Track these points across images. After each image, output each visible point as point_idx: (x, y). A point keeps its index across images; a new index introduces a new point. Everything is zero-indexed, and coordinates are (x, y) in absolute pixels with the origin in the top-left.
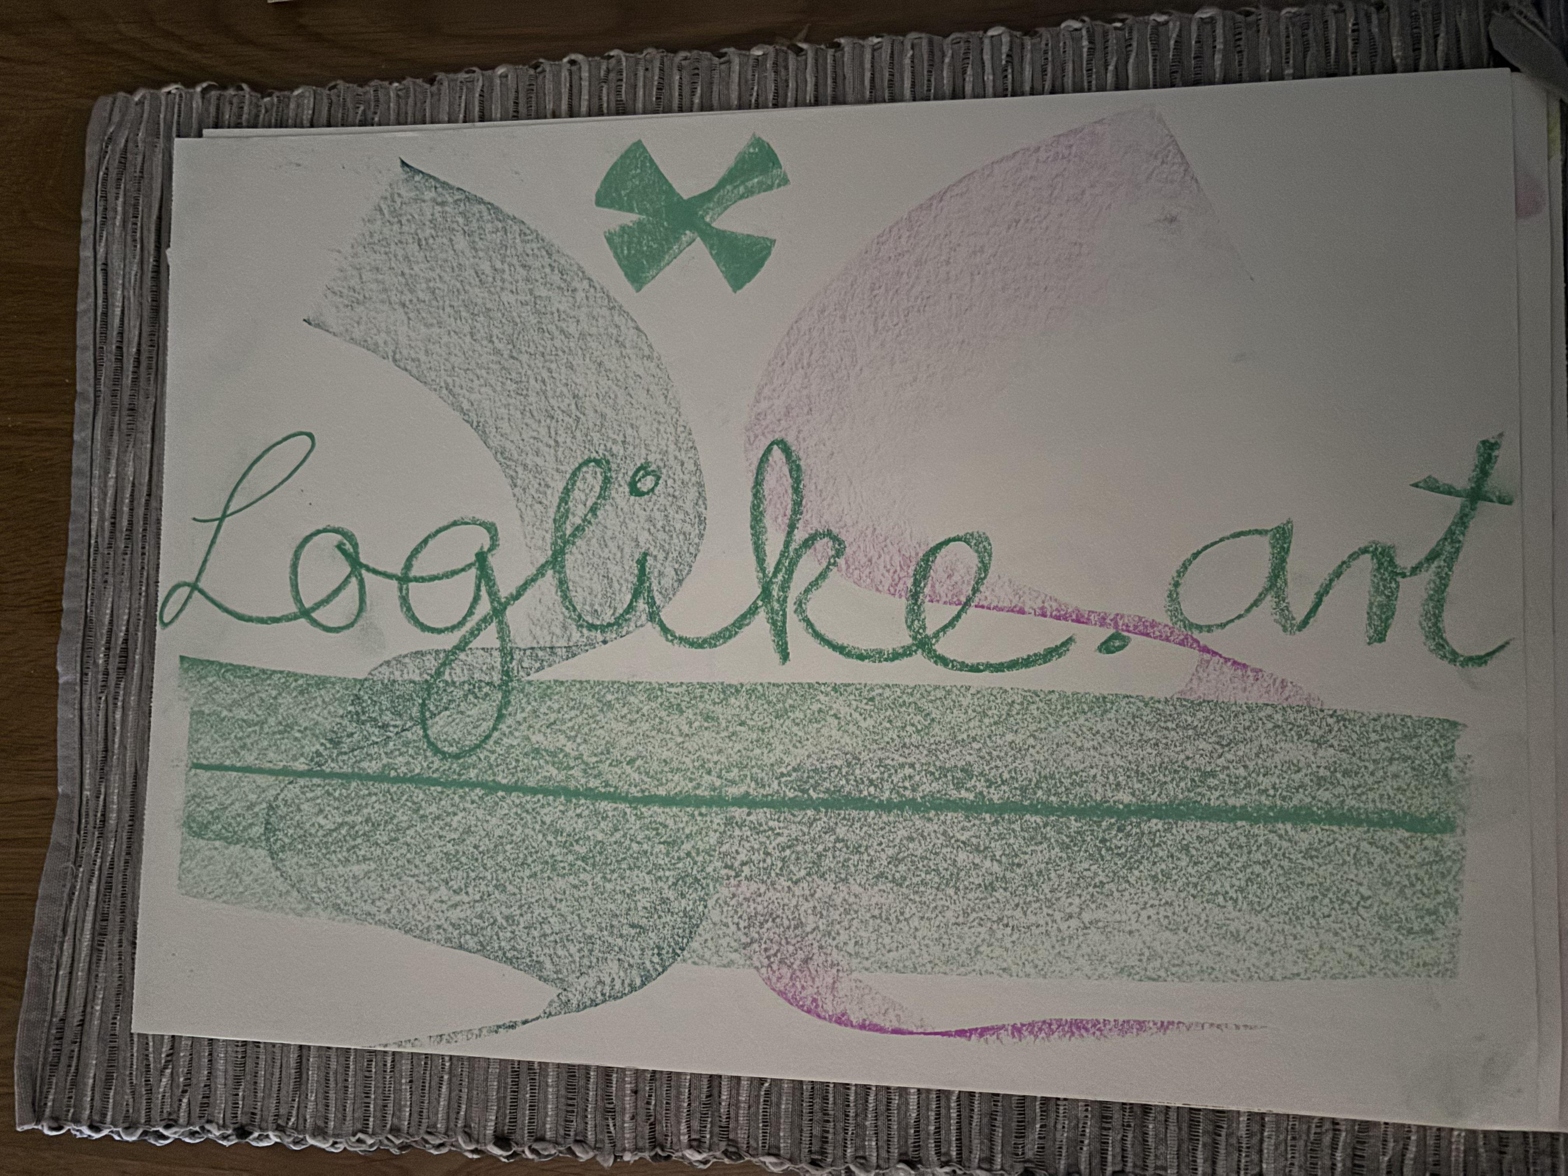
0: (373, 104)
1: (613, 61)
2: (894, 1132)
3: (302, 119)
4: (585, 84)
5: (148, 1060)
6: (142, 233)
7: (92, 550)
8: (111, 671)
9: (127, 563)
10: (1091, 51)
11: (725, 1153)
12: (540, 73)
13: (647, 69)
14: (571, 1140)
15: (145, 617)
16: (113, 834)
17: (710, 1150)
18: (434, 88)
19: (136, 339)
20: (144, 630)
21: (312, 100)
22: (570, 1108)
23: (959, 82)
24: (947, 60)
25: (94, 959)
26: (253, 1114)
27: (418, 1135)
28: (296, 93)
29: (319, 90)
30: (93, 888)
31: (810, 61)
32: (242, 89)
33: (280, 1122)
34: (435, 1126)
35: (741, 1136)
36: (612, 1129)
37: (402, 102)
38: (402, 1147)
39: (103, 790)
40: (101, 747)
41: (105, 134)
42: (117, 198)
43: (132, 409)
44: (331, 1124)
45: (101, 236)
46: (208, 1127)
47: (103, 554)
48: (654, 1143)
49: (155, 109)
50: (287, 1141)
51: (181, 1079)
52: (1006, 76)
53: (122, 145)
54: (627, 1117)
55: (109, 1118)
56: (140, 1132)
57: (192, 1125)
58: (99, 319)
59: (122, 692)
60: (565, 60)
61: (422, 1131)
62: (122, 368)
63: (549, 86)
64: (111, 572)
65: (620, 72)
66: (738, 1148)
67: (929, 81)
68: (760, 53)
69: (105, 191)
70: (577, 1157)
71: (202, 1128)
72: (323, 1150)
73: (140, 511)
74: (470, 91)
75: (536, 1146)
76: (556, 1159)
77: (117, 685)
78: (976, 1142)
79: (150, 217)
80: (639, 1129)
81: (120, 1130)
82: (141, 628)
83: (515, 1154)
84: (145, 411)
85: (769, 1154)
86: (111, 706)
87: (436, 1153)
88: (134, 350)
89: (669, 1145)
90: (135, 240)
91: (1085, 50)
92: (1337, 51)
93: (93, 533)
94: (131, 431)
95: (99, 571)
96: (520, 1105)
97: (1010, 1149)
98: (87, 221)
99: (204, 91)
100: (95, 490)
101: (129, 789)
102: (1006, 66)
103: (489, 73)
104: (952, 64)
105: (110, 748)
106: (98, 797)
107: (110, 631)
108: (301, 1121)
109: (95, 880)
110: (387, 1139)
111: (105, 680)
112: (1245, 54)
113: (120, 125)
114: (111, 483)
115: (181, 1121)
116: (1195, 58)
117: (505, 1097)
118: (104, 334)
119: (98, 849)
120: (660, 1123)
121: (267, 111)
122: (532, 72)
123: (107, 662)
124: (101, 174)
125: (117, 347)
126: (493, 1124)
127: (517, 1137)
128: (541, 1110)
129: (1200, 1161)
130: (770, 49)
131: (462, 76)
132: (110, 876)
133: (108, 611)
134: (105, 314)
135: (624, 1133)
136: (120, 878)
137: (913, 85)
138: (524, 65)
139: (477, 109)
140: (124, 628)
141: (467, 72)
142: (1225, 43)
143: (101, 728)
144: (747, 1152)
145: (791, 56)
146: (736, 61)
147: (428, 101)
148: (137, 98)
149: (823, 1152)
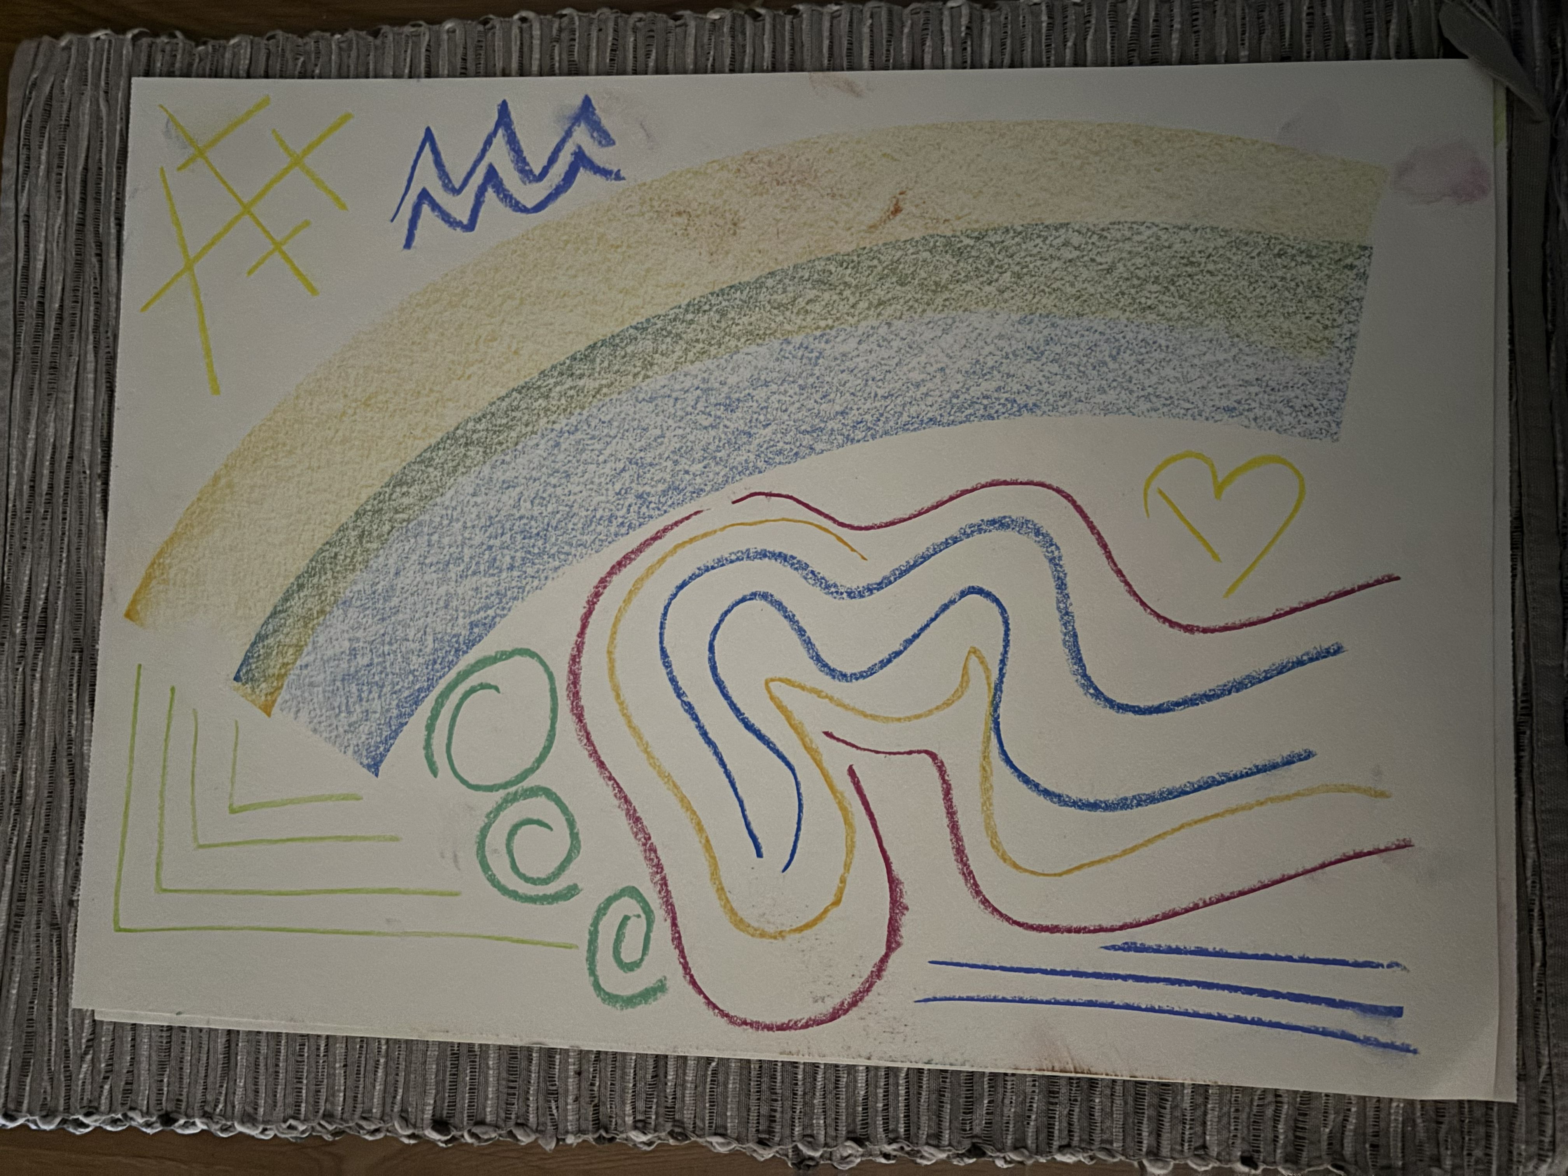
0: (313, 56)
1: (565, 20)
2: (843, 1111)
3: (238, 70)
4: (536, 42)
5: (67, 1045)
6: (67, 184)
7: (9, 514)
8: (28, 642)
9: (47, 528)
10: (1050, 26)
11: (671, 1134)
12: (490, 29)
13: (600, 30)
14: (512, 1122)
15: (66, 585)
16: (30, 811)
17: (655, 1131)
18: (378, 42)
19: (59, 295)
20: (65, 598)
21: (249, 50)
22: (512, 1091)
23: (918, 52)
24: (906, 30)
25: (11, 941)
26: (178, 1100)
27: (352, 1120)
28: (232, 42)
29: (257, 39)
30: (10, 867)
31: (768, 27)
32: (175, 37)
33: (207, 1109)
34: (370, 1111)
35: (687, 1116)
36: (555, 1111)
37: (345, 55)
38: (335, 1134)
39: (20, 765)
40: (18, 720)
41: (28, 79)
42: (41, 147)
43: (54, 368)
44: (261, 1111)
45: (23, 187)
46: (131, 1114)
47: (21, 519)
48: (598, 1125)
49: (83, 54)
50: (215, 1128)
51: (103, 1065)
52: (965, 49)
53: (47, 89)
54: (570, 1099)
55: (25, 1106)
56: (58, 1120)
57: (115, 1112)
58: (19, 272)
59: (40, 663)
60: (516, 17)
61: (356, 1116)
62: (43, 324)
63: (498, 43)
64: (29, 538)
65: (573, 32)
66: (684, 1128)
67: (888, 50)
68: (717, 17)
69: (27, 139)
70: (518, 1140)
71: (125, 1115)
72: (253, 1137)
73: (62, 475)
74: (416, 45)
75: (477, 1130)
76: (496, 1143)
77: (36, 656)
78: (924, 1119)
79: (76, 167)
80: (583, 1111)
81: (37, 1118)
82: (61, 596)
83: (454, 1139)
84: (67, 369)
85: (716, 1134)
86: (29, 678)
87: (369, 1138)
88: (57, 305)
89: (613, 1126)
90: (59, 191)
91: (1044, 25)
92: (1291, 35)
93: (11, 497)
94: (52, 392)
95: (17, 536)
96: (460, 1089)
97: (956, 1124)
98: (9, 170)
99: (135, 38)
100: (14, 452)
101: (48, 765)
102: (966, 38)
103: (436, 27)
104: (911, 33)
105: (27, 720)
106: (15, 772)
107: (28, 600)
108: (229, 1107)
109: (11, 859)
110: (320, 1124)
111: (23, 651)
112: (1201, 33)
113: (45, 70)
114: (31, 444)
115: (103, 1108)
116: (1153, 36)
117: (444, 1081)
118: (25, 289)
119: (14, 826)
120: (605, 1104)
121: (201, 60)
122: (481, 28)
123: (24, 631)
124: (24, 121)
125: (39, 302)
126: (431, 1108)
127: (456, 1121)
128: (482, 1094)
129: (1145, 1134)
130: (727, 13)
131: (408, 29)
132: (27, 854)
133: (27, 579)
134: (26, 268)
135: (566, 1116)
136: (38, 857)
137: (872, 54)
138: (473, 20)
139: (423, 64)
140: (43, 596)
141: (413, 26)
142: (1182, 23)
143: (18, 701)
144: (694, 1132)
145: (749, 21)
146: (692, 24)
147: (372, 54)
148: (63, 43)
149: (770, 1132)
